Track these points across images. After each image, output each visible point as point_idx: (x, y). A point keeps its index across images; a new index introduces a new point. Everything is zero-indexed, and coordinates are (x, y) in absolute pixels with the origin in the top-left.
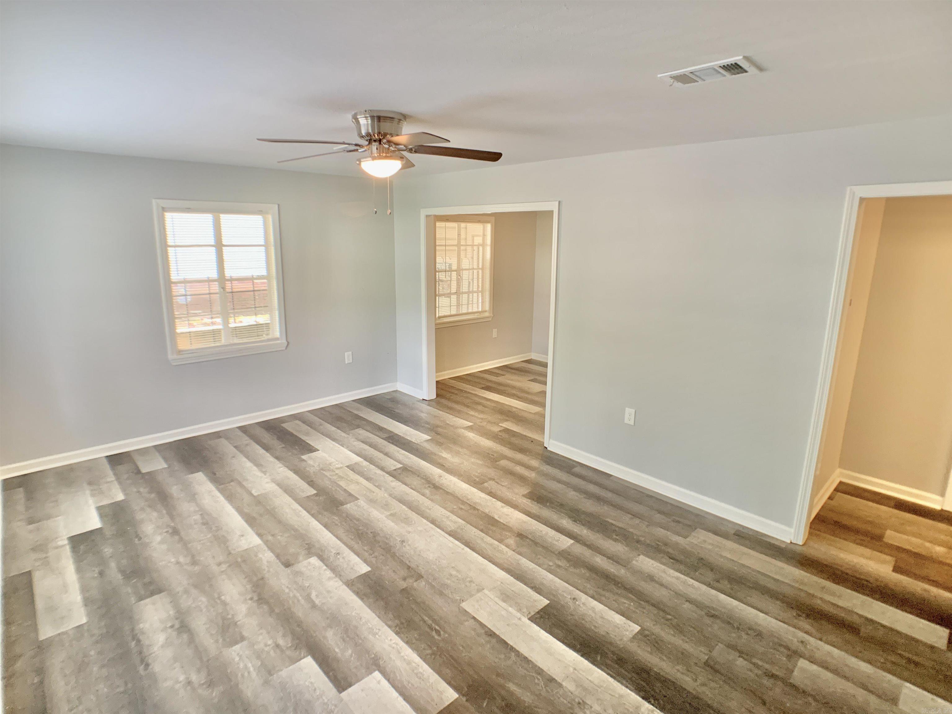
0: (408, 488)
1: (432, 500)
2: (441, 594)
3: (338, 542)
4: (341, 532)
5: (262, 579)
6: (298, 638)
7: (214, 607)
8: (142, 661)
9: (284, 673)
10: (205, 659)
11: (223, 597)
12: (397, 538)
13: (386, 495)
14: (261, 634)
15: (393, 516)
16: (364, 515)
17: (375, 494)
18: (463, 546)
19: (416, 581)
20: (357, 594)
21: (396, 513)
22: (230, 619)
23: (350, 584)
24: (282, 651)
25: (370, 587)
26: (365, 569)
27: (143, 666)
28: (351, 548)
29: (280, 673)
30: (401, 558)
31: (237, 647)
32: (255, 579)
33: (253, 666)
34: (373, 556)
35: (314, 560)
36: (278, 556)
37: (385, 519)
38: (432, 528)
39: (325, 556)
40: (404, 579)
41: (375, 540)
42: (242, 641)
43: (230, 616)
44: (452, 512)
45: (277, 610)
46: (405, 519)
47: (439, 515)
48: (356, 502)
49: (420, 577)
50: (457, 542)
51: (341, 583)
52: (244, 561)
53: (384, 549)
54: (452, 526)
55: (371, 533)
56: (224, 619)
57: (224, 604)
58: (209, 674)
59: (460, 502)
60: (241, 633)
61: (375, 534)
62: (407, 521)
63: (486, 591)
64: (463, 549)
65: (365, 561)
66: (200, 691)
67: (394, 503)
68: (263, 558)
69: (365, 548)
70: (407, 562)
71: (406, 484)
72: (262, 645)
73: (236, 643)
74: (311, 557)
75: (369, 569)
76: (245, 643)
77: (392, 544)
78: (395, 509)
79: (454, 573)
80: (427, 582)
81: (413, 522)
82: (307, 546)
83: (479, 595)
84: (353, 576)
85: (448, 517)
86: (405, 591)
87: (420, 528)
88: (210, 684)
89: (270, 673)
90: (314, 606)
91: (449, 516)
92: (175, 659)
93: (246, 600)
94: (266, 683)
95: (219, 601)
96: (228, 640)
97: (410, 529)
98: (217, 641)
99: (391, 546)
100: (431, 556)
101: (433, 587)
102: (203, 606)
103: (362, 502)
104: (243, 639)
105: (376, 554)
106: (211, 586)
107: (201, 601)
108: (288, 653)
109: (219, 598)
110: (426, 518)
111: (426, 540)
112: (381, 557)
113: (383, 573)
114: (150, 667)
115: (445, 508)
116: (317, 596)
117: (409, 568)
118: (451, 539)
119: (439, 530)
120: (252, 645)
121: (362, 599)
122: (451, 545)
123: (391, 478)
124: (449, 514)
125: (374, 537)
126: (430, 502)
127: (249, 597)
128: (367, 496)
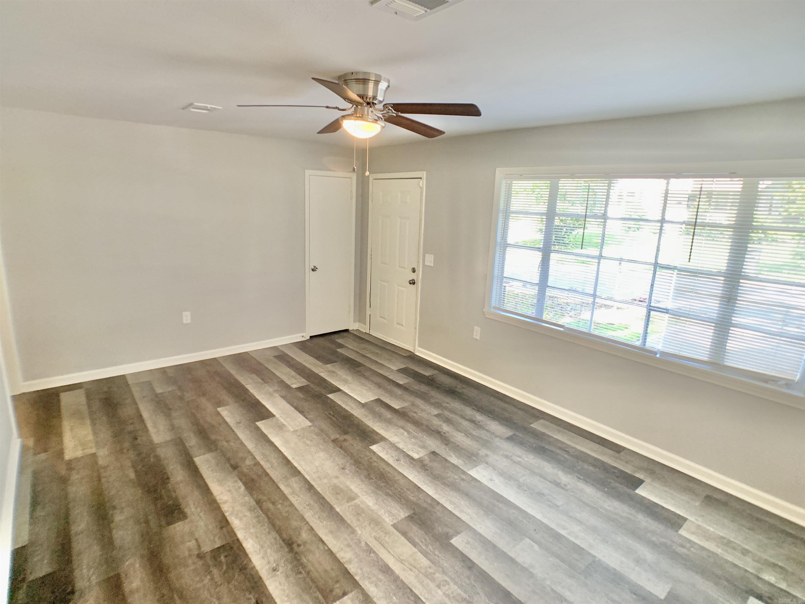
0: (330, 546)
1: (303, 519)
2: (322, 430)
3: (401, 471)
4: (402, 481)
12: (348, 472)
13: (359, 532)
15: (352, 498)
16: (382, 500)
17: (374, 534)
18: (292, 461)
19: (337, 439)
20: (377, 433)
21: (348, 502)
23: (383, 439)
25: (368, 436)
26: (374, 448)
28: (388, 464)
30: (346, 455)
32: (451, 445)
34: (369, 457)
35: (416, 456)
37: (359, 494)
38: (314, 480)
39: (407, 459)
40: (345, 440)
41: (368, 471)
44: (285, 498)
45: (425, 427)
46: (339, 493)
47: (302, 496)
48: (395, 522)
49: (334, 441)
50: (296, 464)
51: (390, 440)
52: (471, 458)
53: (360, 463)
54: (294, 482)
55: (372, 479)
59: (269, 514)
61: (368, 477)
62: (337, 491)
63: (292, 430)
64: (293, 459)
65: (374, 453)
67: (349, 517)
69: (376, 464)
70: (342, 451)
71: (331, 553)
74: (419, 458)
75: (371, 447)
77: (353, 467)
78: (349, 507)
79: (308, 442)
80: (329, 437)
81: (331, 488)
82: (427, 468)
83: (297, 429)
84: (382, 443)
85: (293, 492)
86: (346, 433)
87: (325, 481)
90: (403, 428)
91: (291, 494)
97: (335, 481)
99: (354, 465)
100: (322, 454)
101: (326, 435)
103: (388, 520)
105: (366, 459)
110: (317, 493)
111: (322, 469)
112: (362, 456)
113: (360, 444)
115: (291, 505)
116: (403, 433)
117: (341, 447)
118: (299, 468)
119: (308, 478)
121: (374, 430)
122: (302, 463)
123: (352, 568)
124: (290, 497)
125: (369, 475)
126: (306, 517)
128: (383, 531)
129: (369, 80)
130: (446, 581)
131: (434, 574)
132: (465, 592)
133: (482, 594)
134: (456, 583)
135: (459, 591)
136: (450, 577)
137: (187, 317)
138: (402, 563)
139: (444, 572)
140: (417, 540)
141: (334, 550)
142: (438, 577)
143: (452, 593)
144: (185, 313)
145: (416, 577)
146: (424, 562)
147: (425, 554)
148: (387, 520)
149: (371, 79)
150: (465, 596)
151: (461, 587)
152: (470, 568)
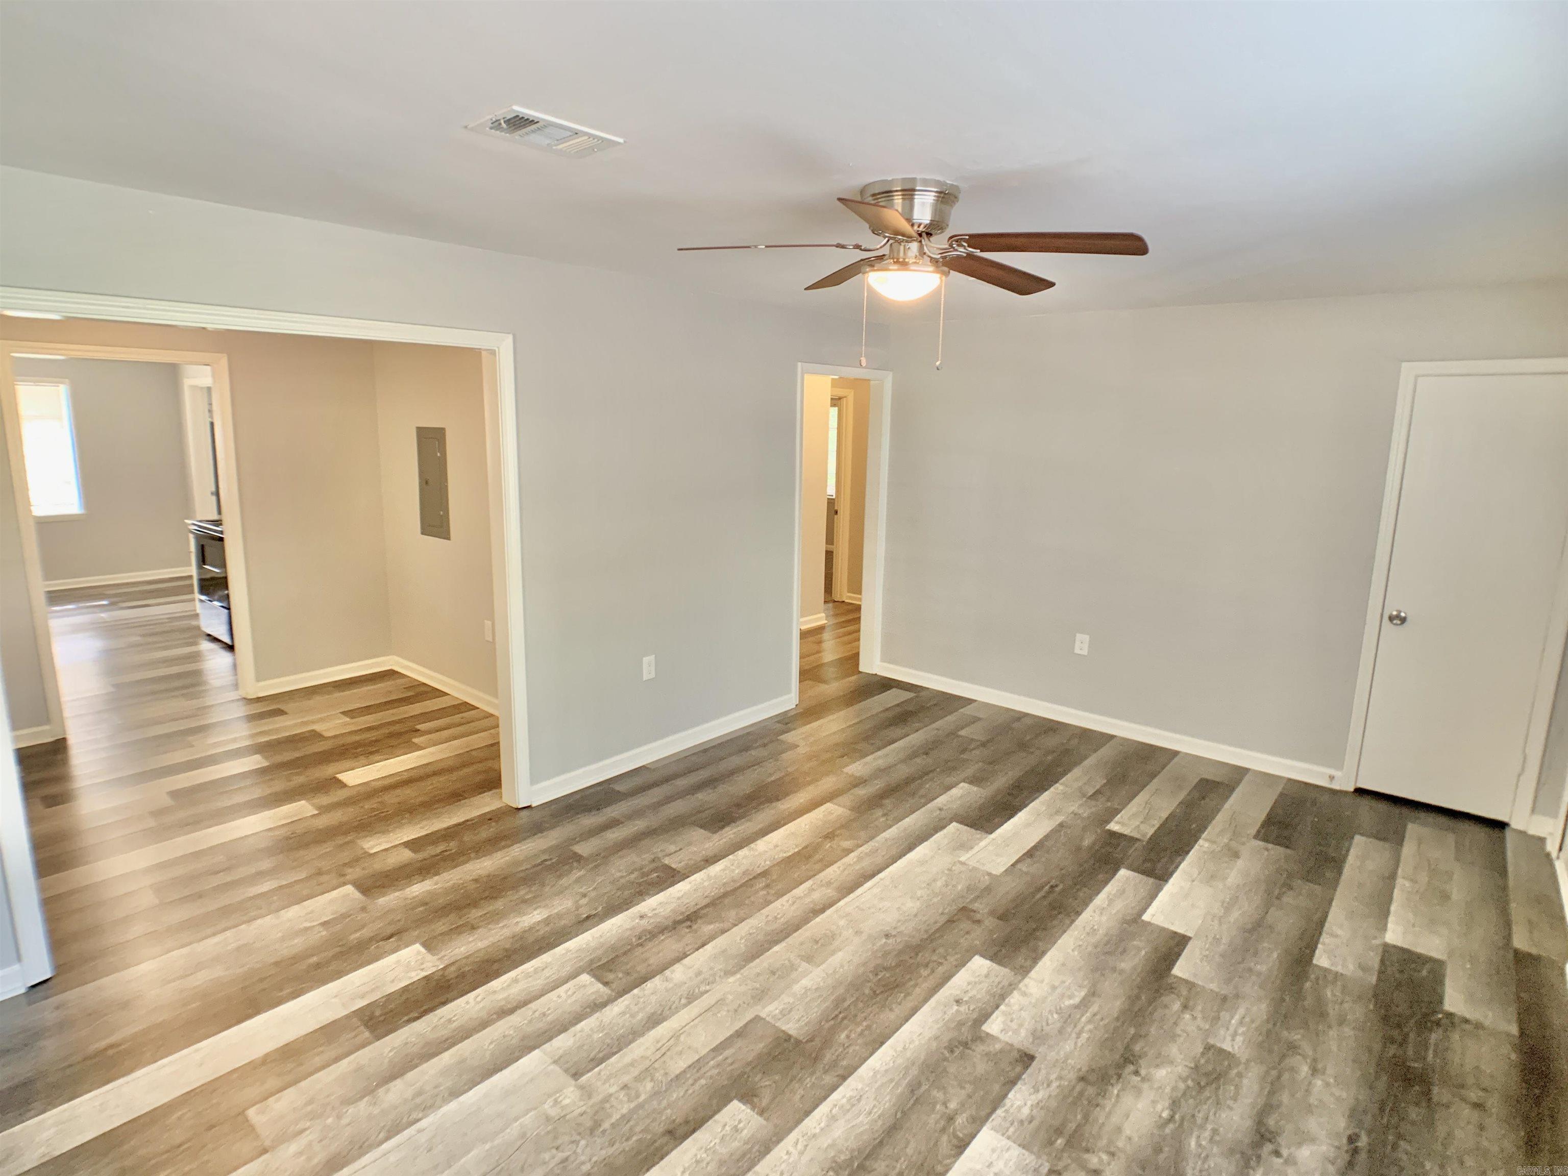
5: (1082, 1079)
6: (1157, 991)
7: (1193, 1116)
8: (1355, 1151)
9: (1213, 986)
10: (1274, 1073)
11: (1165, 1114)
14: (1183, 1031)
16: (821, 996)
17: (730, 997)
20: (1037, 958)
22: (1193, 1080)
23: (1022, 969)
24: (1187, 999)
26: (980, 962)
27: (1357, 1144)
29: (1217, 990)
31: (1227, 1046)
32: (1091, 1091)
33: (1232, 1018)
35: (994, 1027)
36: (1013, 1082)
37: (824, 965)
39: (974, 1016)
42: (1213, 1046)
43: (1190, 1083)
45: (1132, 1031)
48: (768, 1019)
51: (1025, 980)
52: (1059, 1132)
55: (876, 975)
56: (1201, 1088)
57: (1175, 1104)
58: (1283, 1057)
60: (1203, 1054)
61: (881, 969)
65: (960, 966)
66: (1310, 1053)
68: (1029, 1103)
72: (1199, 1022)
73: (1221, 1051)
75: (977, 958)
76: (1211, 1041)
79: (940, 883)
81: (826, 932)
82: (959, 1050)
83: (970, 863)
84: (1003, 971)
88: (1293, 1048)
89: (1225, 999)
90: (1093, 994)
92: (1309, 1109)
93: (1143, 1080)
94: (1237, 996)
95: (1177, 1117)
96: (1226, 1063)
98: (1240, 1075)
102: (1207, 1134)
103: (769, 1010)
104: (1208, 1048)
105: (934, 958)
106: (1158, 1150)
107: (1199, 1145)
108: (1184, 992)
109: (1171, 1119)
114: (1349, 1132)
116: (1070, 997)
120: (1207, 1033)
121: (1044, 953)
125: (886, 969)
127: (1136, 1079)
128: (740, 1005)
129: (914, 190)
130: (638, 1096)
131: (652, 1080)
132: (613, 1126)
133: (611, 1151)
134: (633, 1111)
135: (616, 1117)
136: (645, 1101)
137: (1082, 644)
138: (672, 1037)
139: (656, 1094)
140: (728, 1052)
141: (686, 961)
142: (645, 1087)
143: (612, 1106)
144: (1079, 637)
145: (644, 1058)
146: (679, 1065)
147: (698, 1065)
148: (770, 1008)
149: (918, 188)
150: (606, 1125)
151: (626, 1119)
152: (670, 1132)
